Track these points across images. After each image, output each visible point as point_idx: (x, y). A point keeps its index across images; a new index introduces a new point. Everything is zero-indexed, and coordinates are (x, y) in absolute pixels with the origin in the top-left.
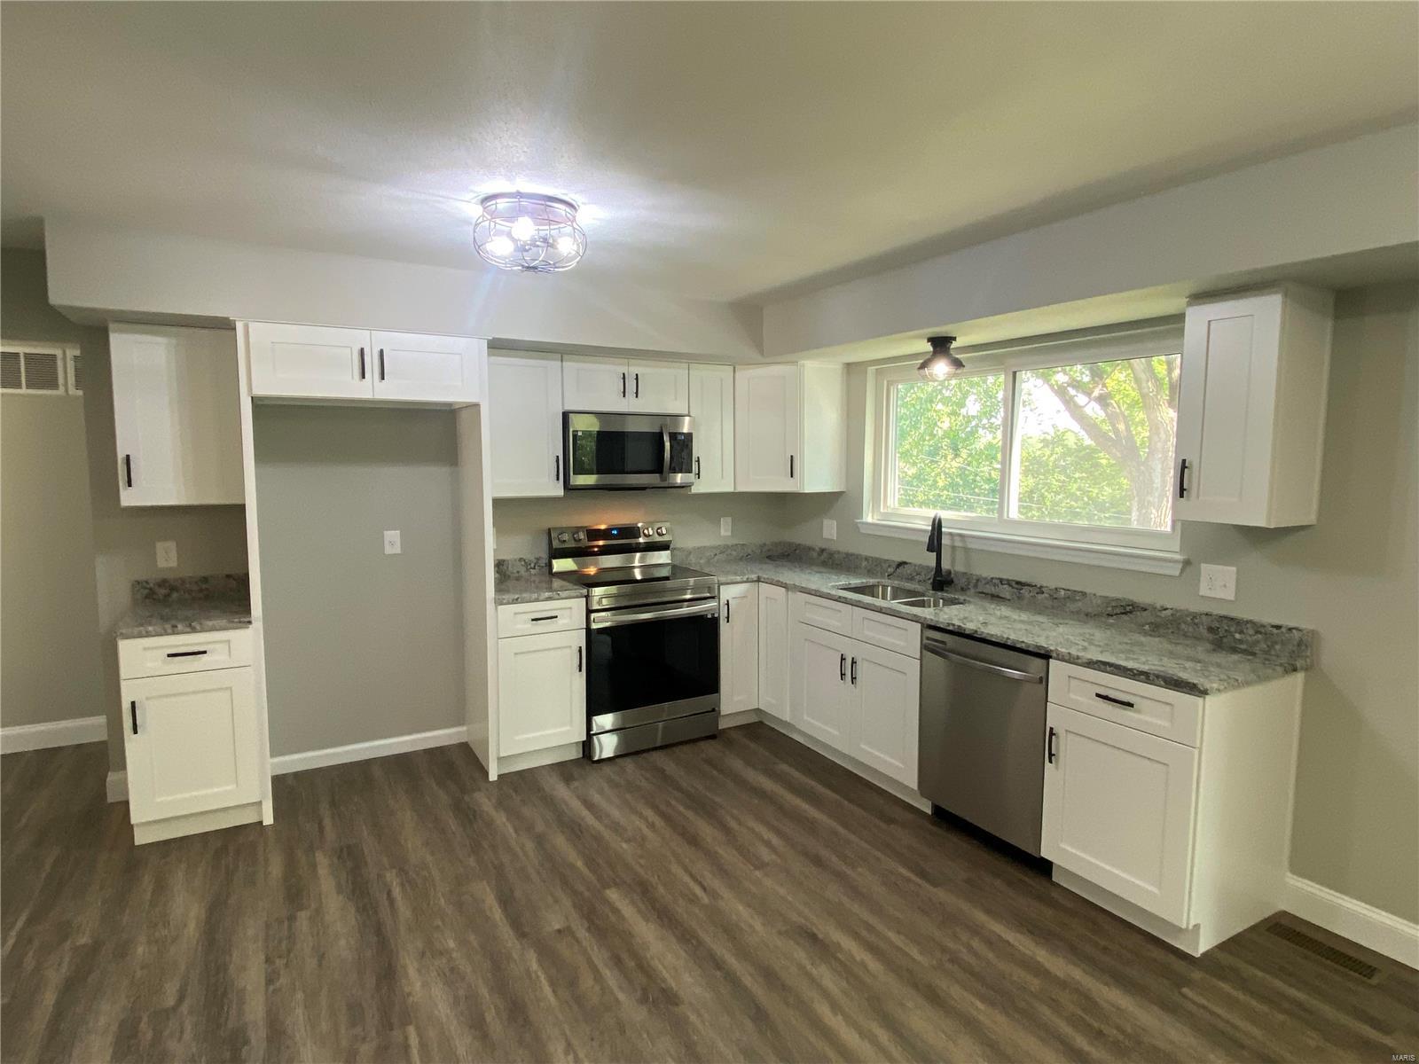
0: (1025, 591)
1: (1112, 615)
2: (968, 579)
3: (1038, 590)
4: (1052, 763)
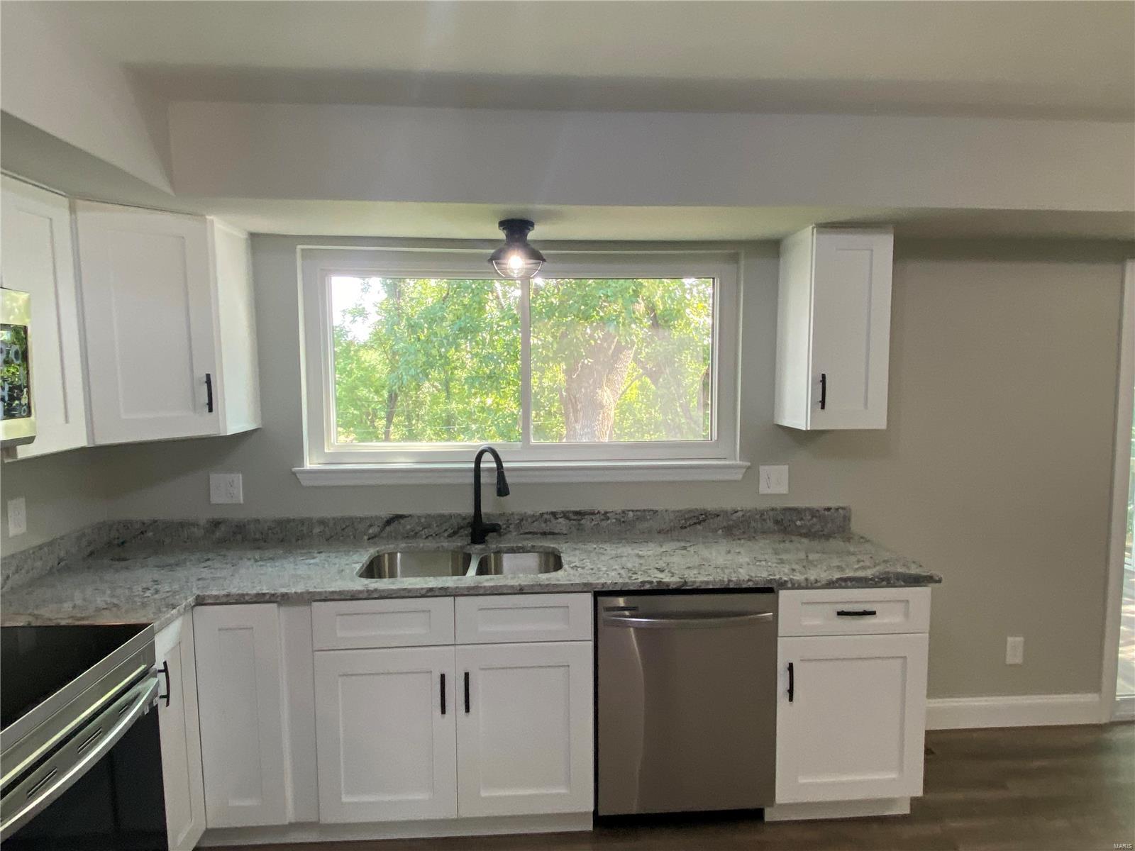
0: (585, 522)
1: (685, 527)
2: (508, 520)
3: (602, 517)
4: (791, 699)
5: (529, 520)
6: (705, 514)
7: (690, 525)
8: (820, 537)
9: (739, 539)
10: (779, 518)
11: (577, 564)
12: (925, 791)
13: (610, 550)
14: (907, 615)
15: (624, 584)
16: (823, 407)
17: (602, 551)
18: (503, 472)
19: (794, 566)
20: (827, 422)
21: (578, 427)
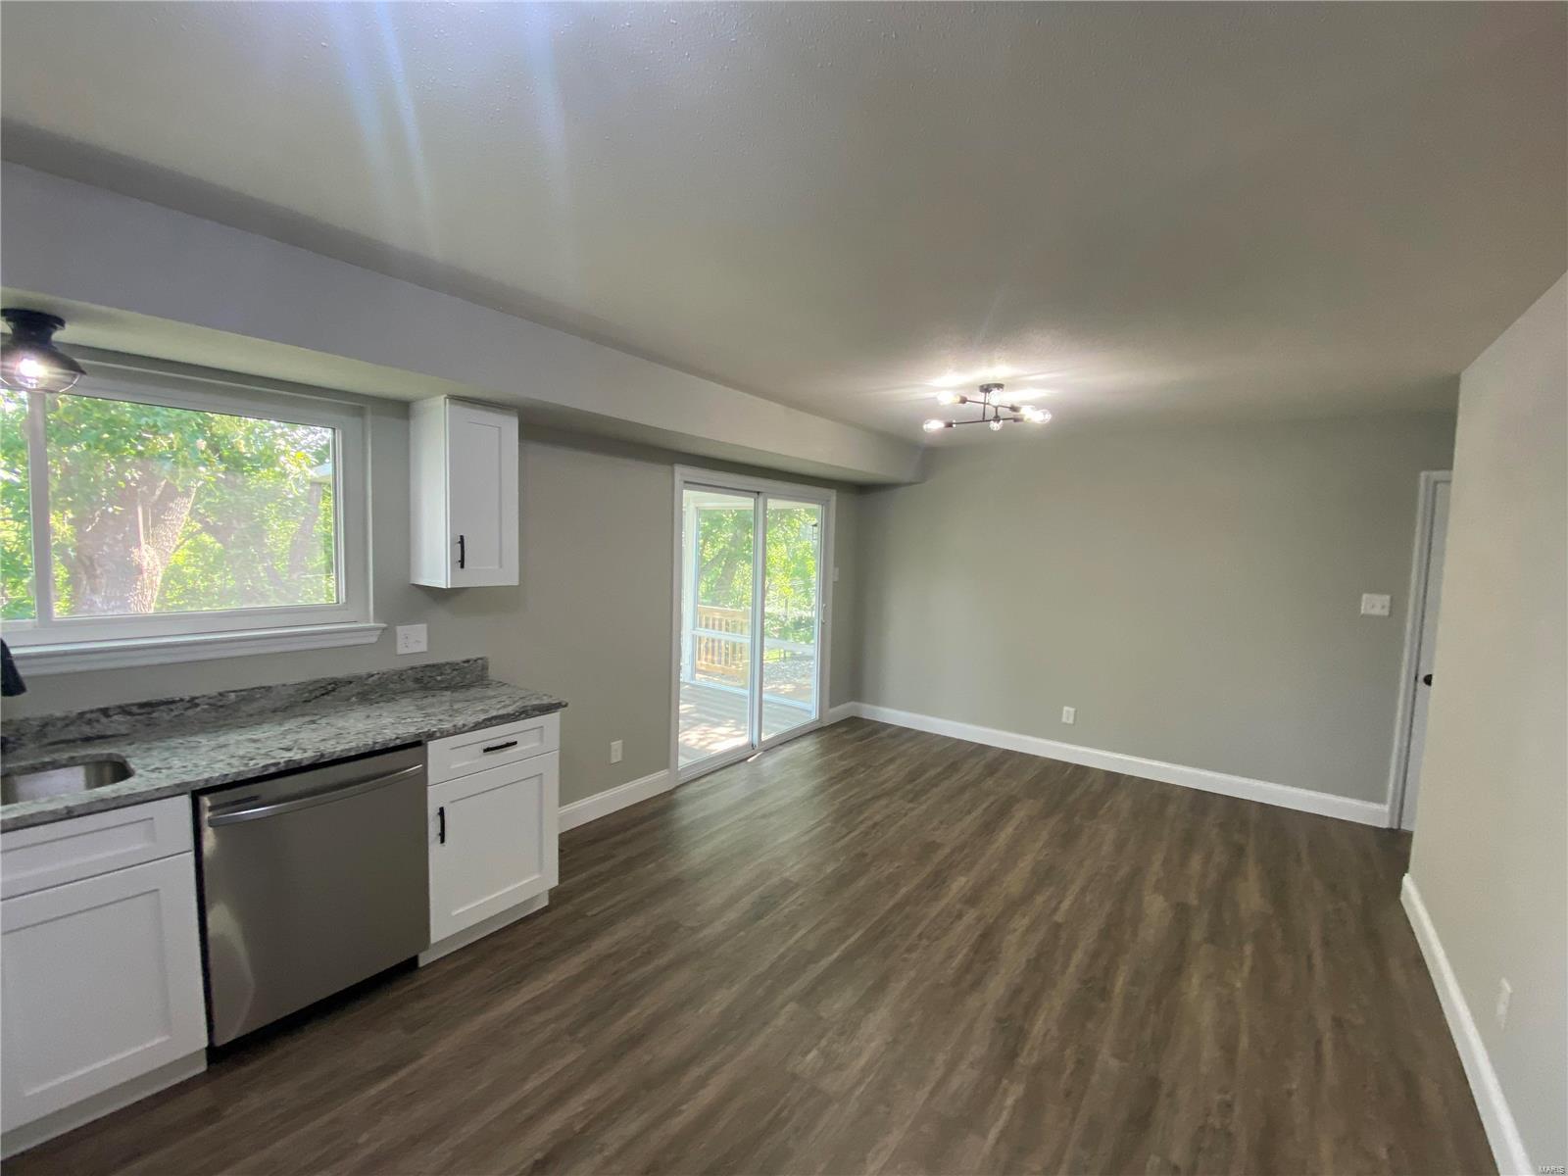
0: (159, 714)
1: (310, 701)
2: (17, 730)
3: (188, 705)
4: (443, 841)
5: (60, 724)
6: (335, 683)
7: (316, 697)
8: (462, 687)
9: (377, 703)
10: (419, 677)
11: (158, 765)
12: (561, 880)
13: (204, 741)
14: (541, 739)
15: (239, 774)
16: (462, 566)
17: (193, 744)
18: (11, 662)
19: (441, 717)
20: (467, 580)
21: (97, 599)
